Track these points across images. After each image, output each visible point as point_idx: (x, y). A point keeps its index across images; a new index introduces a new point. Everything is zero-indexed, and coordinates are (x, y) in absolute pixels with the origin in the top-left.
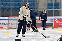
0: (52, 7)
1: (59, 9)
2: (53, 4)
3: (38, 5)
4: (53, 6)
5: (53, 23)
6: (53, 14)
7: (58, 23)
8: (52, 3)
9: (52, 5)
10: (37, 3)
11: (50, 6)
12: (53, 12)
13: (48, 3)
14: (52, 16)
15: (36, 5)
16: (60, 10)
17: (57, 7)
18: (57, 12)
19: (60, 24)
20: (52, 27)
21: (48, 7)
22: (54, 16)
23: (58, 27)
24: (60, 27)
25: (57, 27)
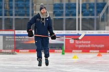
0: (62, 12)
1: (75, 15)
2: (64, 7)
3: (34, 8)
4: (64, 10)
5: (64, 42)
6: (64, 25)
7: (73, 42)
8: (63, 4)
9: (62, 8)
10: (33, 4)
11: (58, 11)
12: (64, 21)
13: (54, 5)
14: (62, 30)
15: (31, 8)
16: (77, 17)
17: (72, 11)
18: (71, 22)
19: (76, 46)
20: (61, 51)
21: (54, 12)
22: (66, 30)
23: (73, 51)
24: (77, 51)
25: (71, 52)
